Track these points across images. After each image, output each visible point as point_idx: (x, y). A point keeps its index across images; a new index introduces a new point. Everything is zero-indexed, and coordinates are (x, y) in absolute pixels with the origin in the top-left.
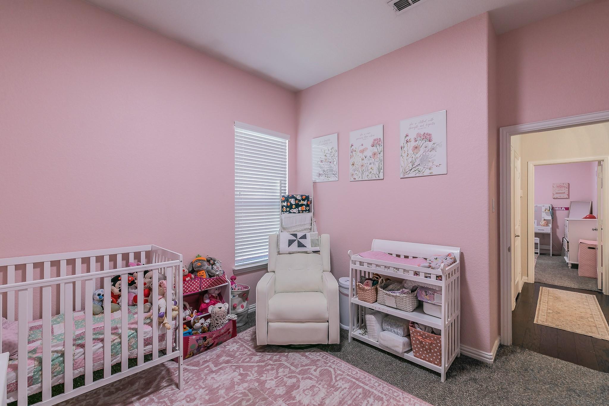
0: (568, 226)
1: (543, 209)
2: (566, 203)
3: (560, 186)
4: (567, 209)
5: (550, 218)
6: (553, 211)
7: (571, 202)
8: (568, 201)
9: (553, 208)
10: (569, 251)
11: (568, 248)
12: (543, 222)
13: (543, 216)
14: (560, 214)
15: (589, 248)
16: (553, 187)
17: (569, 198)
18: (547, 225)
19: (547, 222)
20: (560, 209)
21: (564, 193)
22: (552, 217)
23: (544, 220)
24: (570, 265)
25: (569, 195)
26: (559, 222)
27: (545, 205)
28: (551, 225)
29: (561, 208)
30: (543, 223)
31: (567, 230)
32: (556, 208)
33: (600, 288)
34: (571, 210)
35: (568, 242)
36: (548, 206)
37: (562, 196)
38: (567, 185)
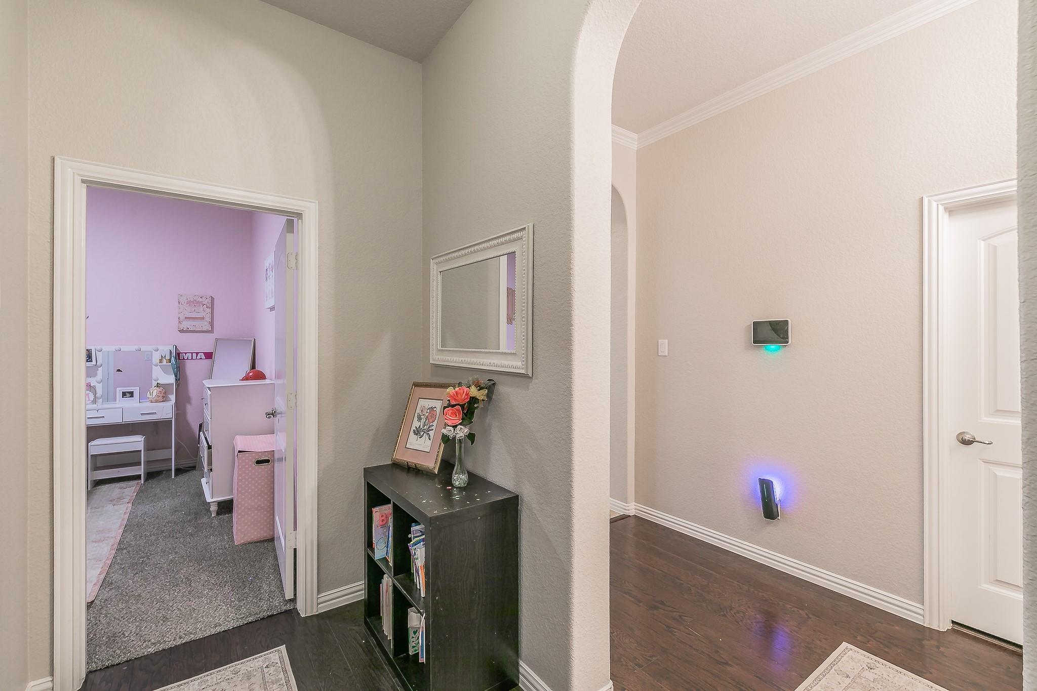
0: (209, 404)
1: (156, 358)
2: (204, 343)
3: (193, 303)
4: (209, 356)
5: (170, 379)
6: (178, 360)
7: (217, 340)
8: (211, 338)
9: (178, 354)
10: (211, 470)
11: (210, 463)
12: (155, 392)
13: (154, 376)
14: (193, 368)
15: (258, 462)
16: (179, 302)
17: (211, 331)
18: (165, 399)
19: (164, 390)
20: (194, 357)
21: (203, 318)
22: (176, 376)
23: (158, 385)
24: (214, 508)
25: (212, 324)
26: (193, 391)
27: (160, 348)
28: (173, 397)
29: (197, 354)
30: (155, 394)
31: (207, 414)
32: (186, 353)
33: (289, 595)
34: (216, 357)
35: (210, 447)
36: (166, 349)
37: (199, 325)
38: (209, 300)
